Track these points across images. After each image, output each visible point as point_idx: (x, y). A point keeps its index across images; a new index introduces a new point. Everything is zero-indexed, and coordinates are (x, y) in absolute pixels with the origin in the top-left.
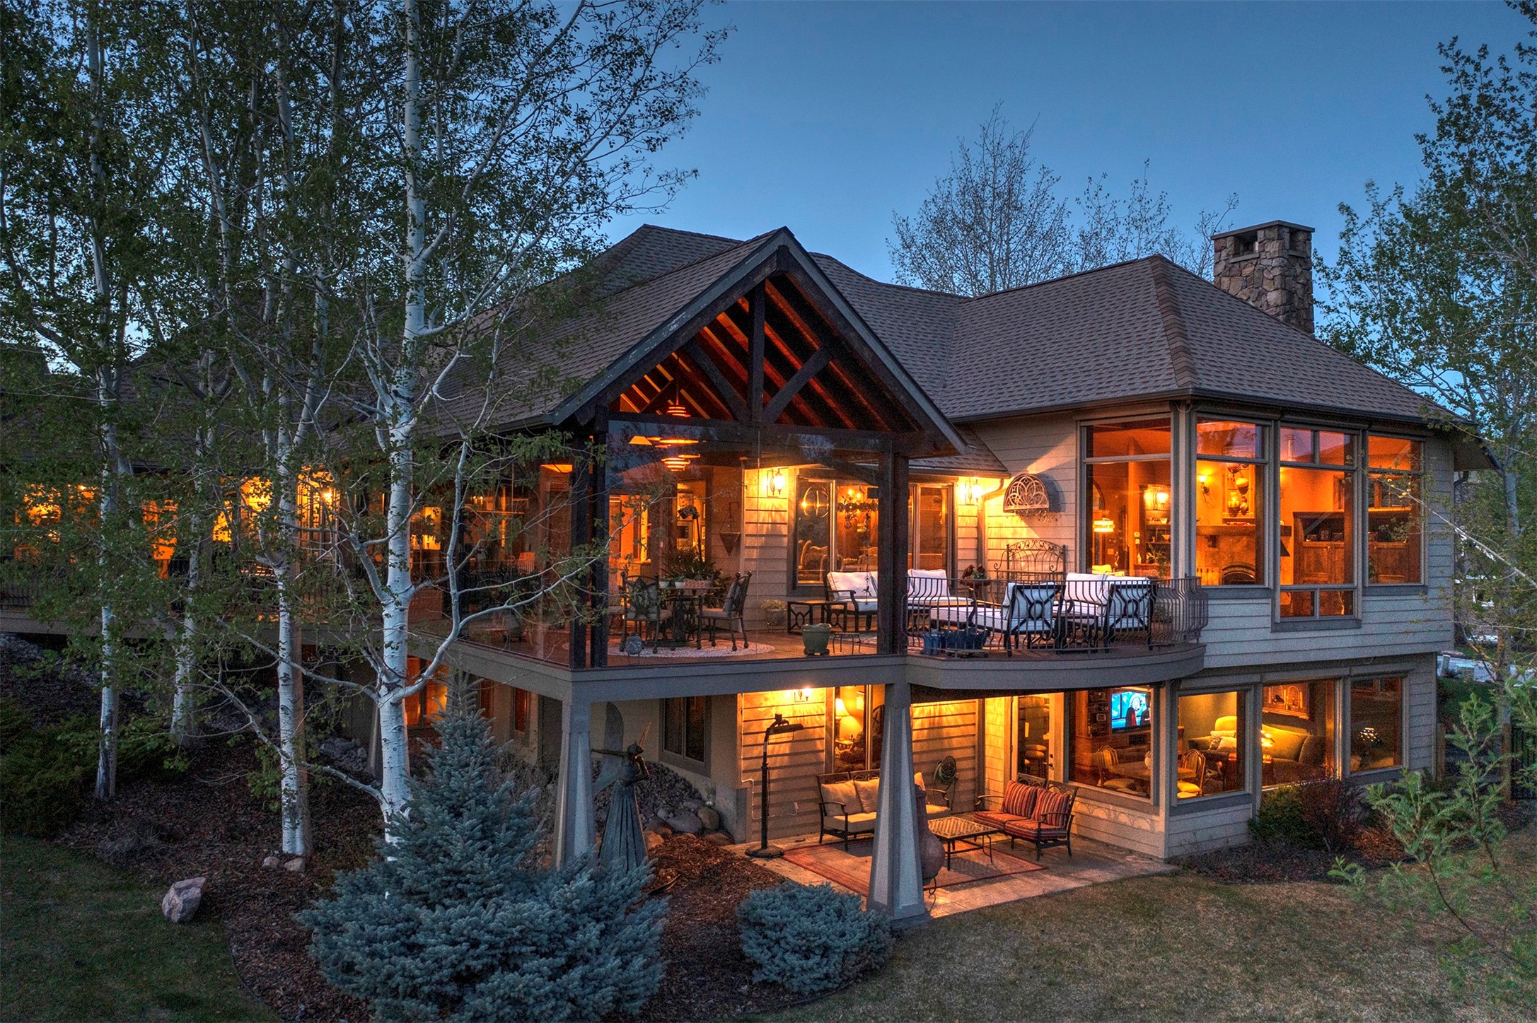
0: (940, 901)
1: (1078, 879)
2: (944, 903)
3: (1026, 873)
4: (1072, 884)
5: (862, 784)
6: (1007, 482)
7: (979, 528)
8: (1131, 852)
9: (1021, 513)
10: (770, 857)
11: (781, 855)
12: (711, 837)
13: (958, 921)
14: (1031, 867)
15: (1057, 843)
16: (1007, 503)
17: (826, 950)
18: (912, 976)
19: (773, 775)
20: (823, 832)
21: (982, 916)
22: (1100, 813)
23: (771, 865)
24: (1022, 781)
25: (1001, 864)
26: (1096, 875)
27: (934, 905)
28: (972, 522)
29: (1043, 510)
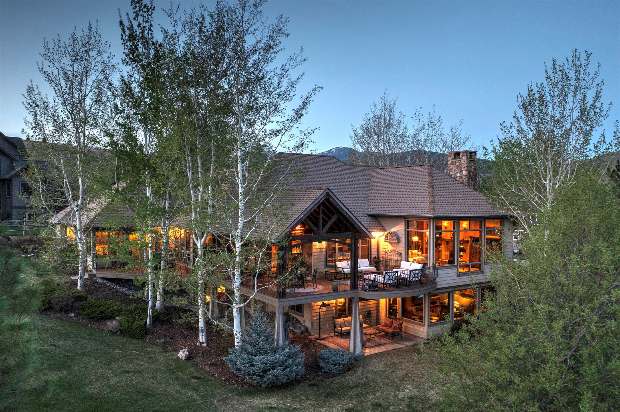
0: (367, 351)
1: (402, 345)
2: (368, 352)
3: (389, 343)
4: (401, 346)
5: (346, 319)
6: (386, 233)
7: (378, 245)
8: (418, 337)
9: (389, 242)
10: (321, 340)
11: (324, 339)
12: (305, 334)
13: (371, 356)
14: (391, 342)
15: (398, 335)
16: (386, 239)
17: (339, 364)
18: (360, 370)
19: (322, 317)
20: (335, 332)
21: (377, 355)
22: (411, 326)
23: (322, 342)
24: (389, 318)
25: (383, 341)
26: (408, 344)
27: (365, 352)
28: (376, 243)
29: (395, 243)
